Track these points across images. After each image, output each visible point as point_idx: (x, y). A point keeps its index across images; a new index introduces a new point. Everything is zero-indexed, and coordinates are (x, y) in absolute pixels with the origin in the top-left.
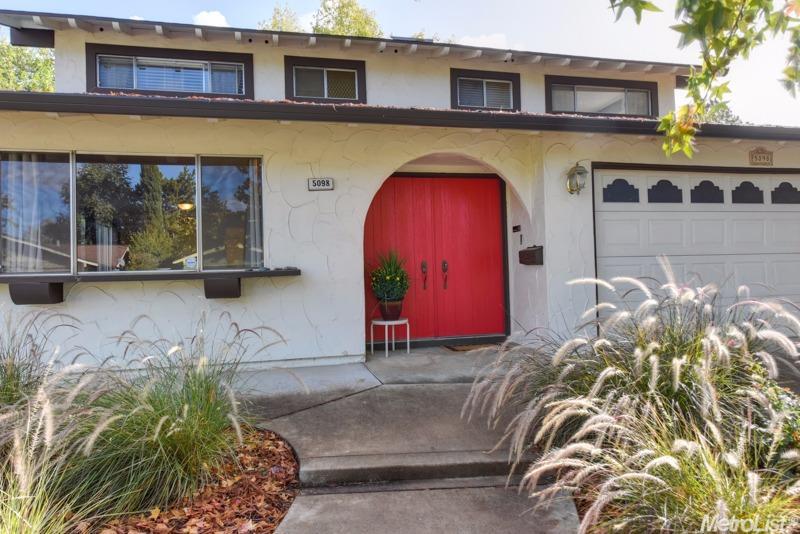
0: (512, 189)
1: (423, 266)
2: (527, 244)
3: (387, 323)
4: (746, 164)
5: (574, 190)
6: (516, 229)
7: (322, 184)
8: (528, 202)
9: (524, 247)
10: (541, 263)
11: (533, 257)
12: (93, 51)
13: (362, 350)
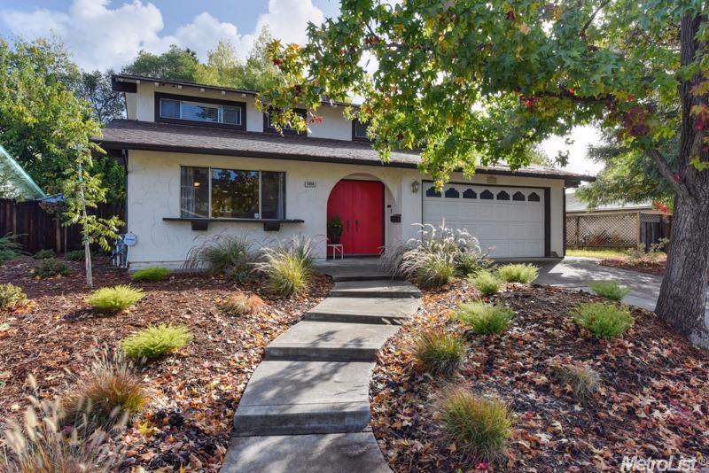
0: (388, 189)
1: (348, 221)
2: (394, 213)
3: (334, 246)
4: (486, 183)
5: (415, 191)
6: (389, 206)
7: (311, 184)
8: (395, 194)
9: (393, 214)
10: (400, 221)
11: (396, 219)
12: (158, 96)
13: (325, 256)
